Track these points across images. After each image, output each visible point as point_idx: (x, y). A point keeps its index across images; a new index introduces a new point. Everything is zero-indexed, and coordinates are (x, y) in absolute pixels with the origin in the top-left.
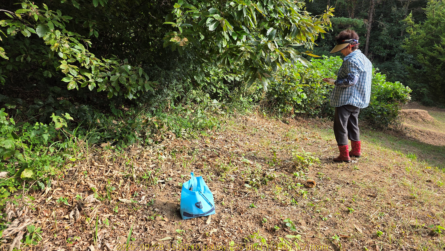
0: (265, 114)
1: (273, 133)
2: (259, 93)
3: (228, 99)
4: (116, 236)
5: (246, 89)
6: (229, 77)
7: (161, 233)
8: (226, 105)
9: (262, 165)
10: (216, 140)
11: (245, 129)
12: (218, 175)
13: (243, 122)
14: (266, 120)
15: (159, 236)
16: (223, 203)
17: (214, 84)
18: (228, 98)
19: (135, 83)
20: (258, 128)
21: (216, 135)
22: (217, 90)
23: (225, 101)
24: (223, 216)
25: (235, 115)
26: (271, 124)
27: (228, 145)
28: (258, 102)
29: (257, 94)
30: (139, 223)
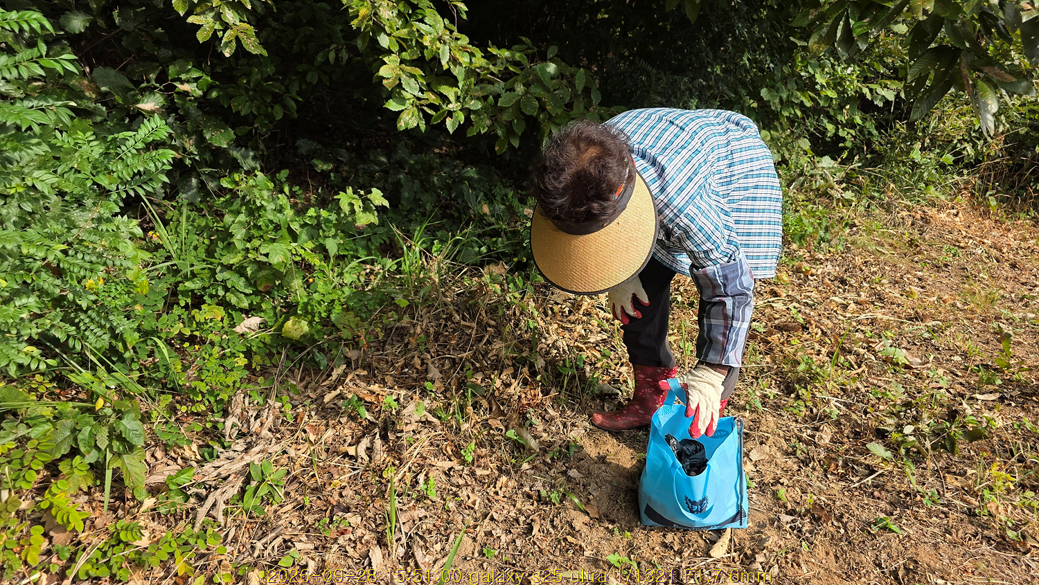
0: (993, 202)
1: (1013, 266)
2: (979, 140)
3: (869, 156)
4: (448, 532)
5: (932, 125)
6: (879, 90)
7: (568, 550)
8: (862, 173)
9: (952, 372)
10: (812, 275)
11: (917, 246)
12: (788, 390)
13: (913, 224)
14: (996, 221)
15: (560, 559)
16: (782, 491)
17: (832, 113)
18: (871, 153)
19: (559, 111)
20: (962, 245)
21: (815, 261)
22: (837, 129)
23: (860, 161)
24: (772, 538)
25: (889, 204)
26: (1010, 236)
27: (846, 294)
28: (971, 166)
29: (972, 141)
30: (518, 505)
